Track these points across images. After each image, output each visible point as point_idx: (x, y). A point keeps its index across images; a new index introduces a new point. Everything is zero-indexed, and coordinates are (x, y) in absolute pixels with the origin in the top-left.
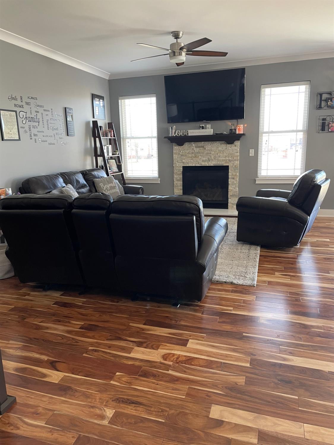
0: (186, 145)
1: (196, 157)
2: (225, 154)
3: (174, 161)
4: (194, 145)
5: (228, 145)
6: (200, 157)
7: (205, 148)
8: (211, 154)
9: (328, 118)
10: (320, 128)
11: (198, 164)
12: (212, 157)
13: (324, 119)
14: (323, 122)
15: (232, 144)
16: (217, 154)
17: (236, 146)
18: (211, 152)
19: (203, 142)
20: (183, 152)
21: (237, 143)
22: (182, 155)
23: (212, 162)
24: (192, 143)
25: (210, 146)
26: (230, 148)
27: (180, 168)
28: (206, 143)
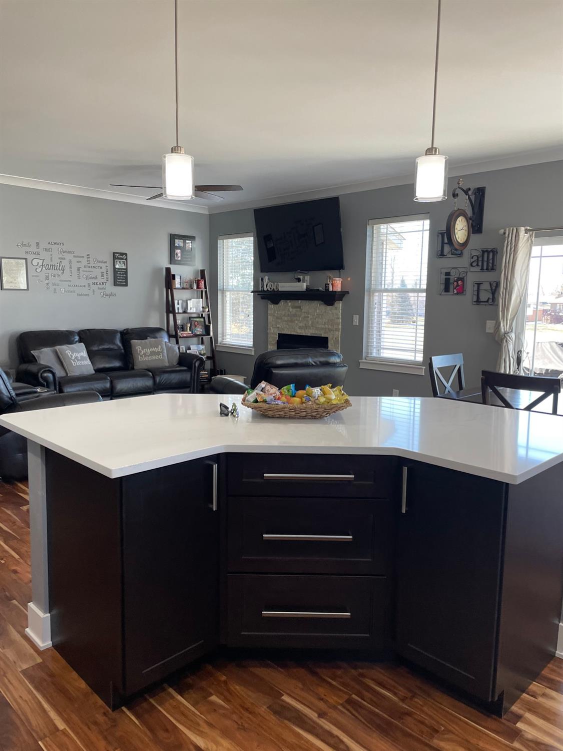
0: (282, 303)
1: (292, 321)
2: (324, 320)
3: (269, 325)
4: (290, 304)
5: (327, 307)
6: (296, 322)
7: (302, 310)
8: (309, 319)
9: (453, 272)
10: (443, 287)
11: (294, 332)
12: (310, 323)
13: (448, 274)
14: (446, 279)
15: (332, 305)
16: (316, 319)
17: (336, 309)
18: (309, 316)
19: (300, 301)
20: (278, 314)
21: (339, 305)
22: (277, 318)
23: (310, 330)
24: (288, 301)
25: (308, 307)
26: (329, 312)
27: (275, 336)
28: (304, 302)
